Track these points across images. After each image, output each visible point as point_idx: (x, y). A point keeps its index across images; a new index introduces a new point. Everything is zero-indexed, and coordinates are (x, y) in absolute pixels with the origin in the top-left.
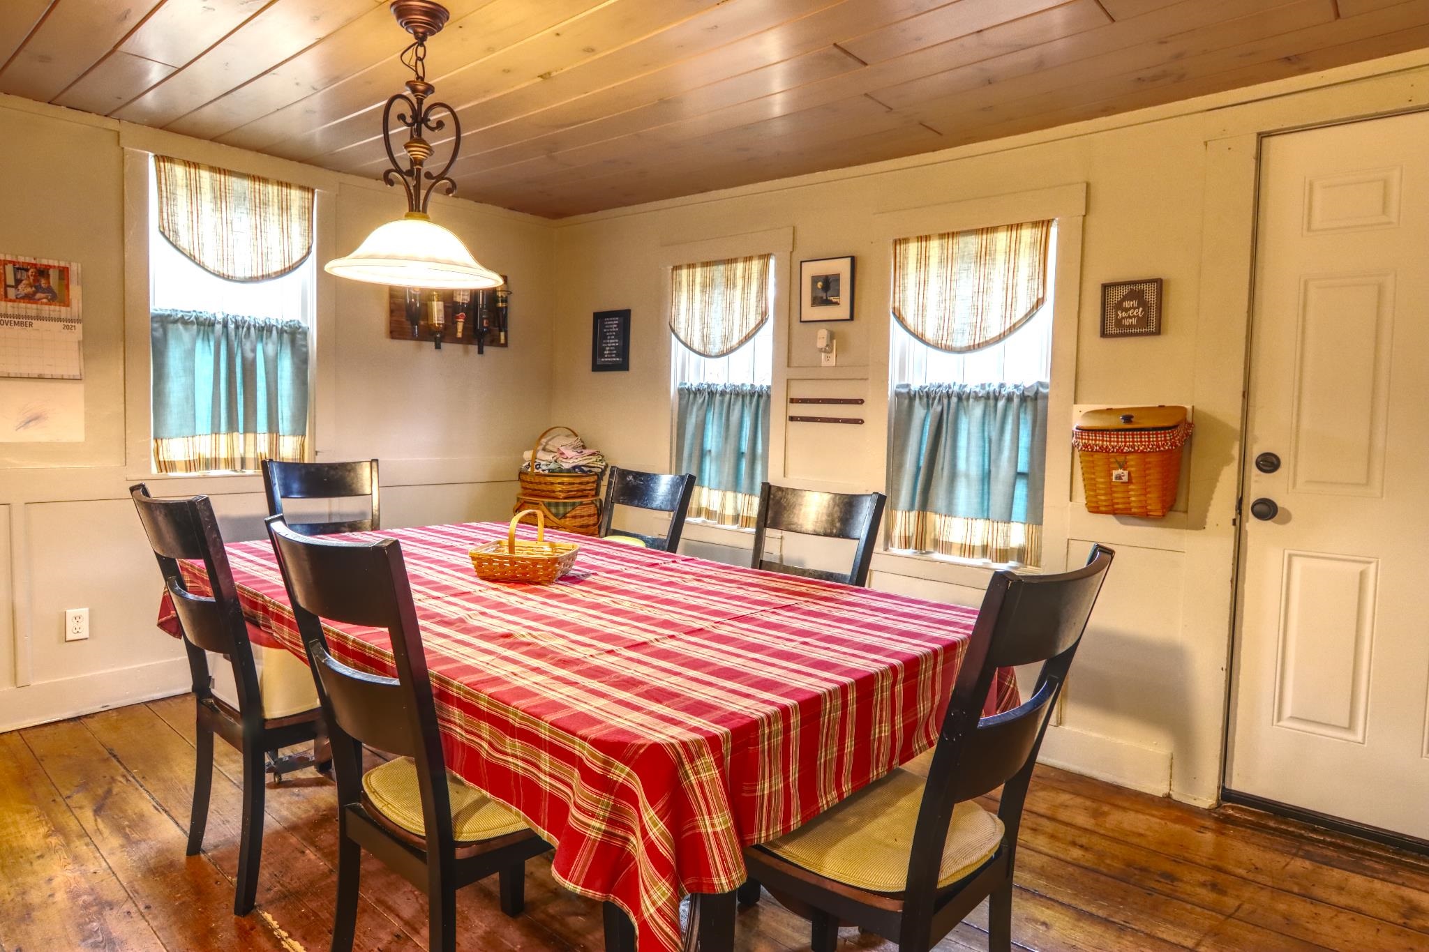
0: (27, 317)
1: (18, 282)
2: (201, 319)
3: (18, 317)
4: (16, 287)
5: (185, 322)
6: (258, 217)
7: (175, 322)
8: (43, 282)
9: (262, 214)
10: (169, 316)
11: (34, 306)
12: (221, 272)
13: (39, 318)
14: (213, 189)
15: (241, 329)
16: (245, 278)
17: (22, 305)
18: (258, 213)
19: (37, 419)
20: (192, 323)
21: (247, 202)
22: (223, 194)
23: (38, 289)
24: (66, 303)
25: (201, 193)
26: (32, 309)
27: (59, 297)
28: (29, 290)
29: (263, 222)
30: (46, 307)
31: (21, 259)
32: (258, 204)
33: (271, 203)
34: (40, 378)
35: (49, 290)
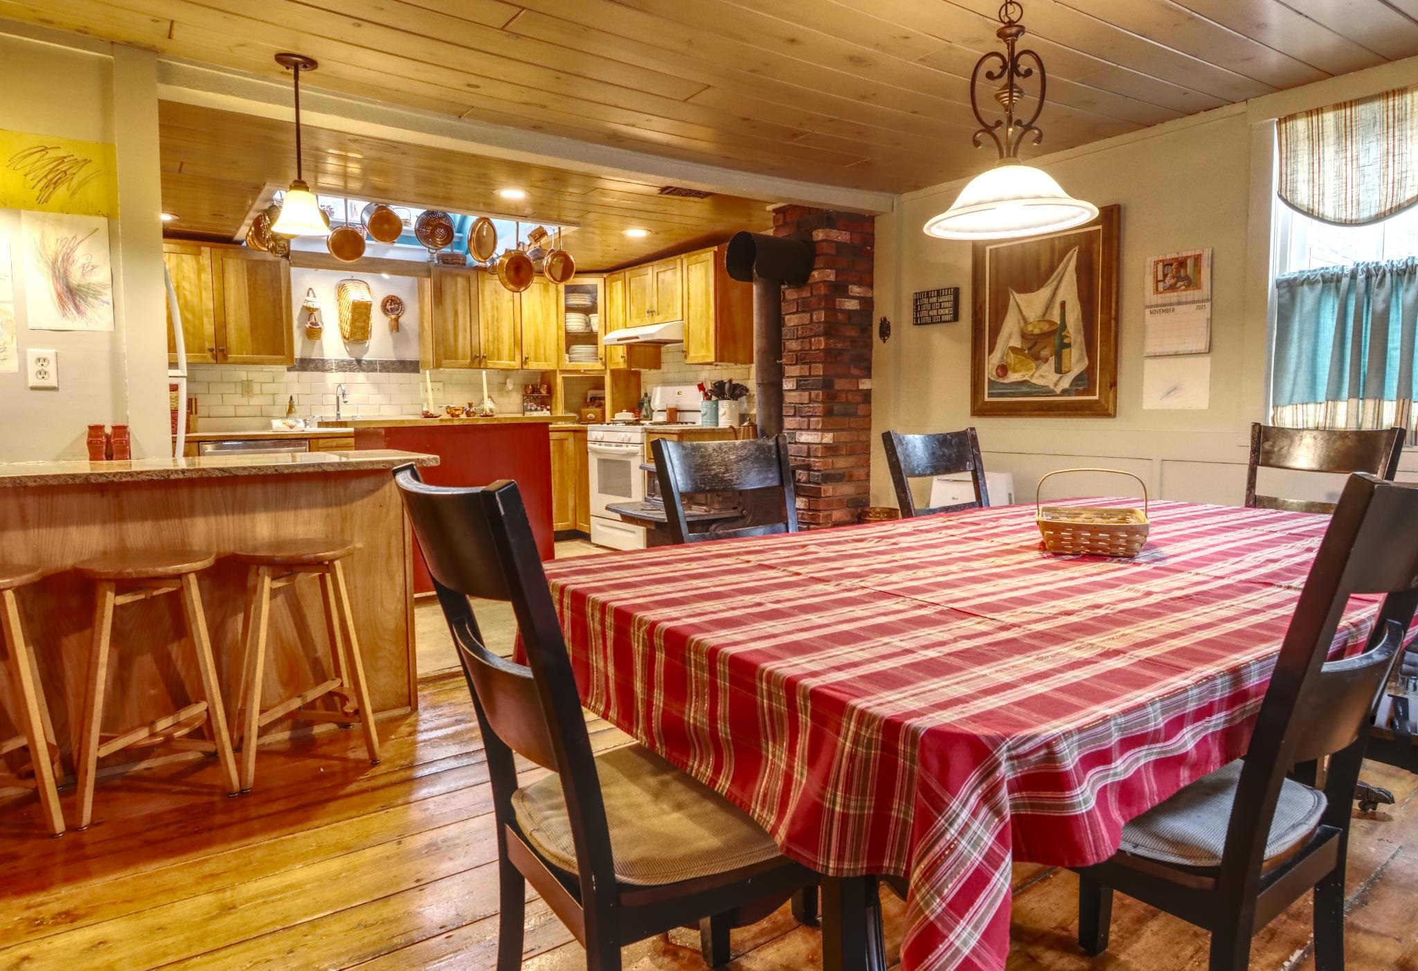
0: (1171, 304)
1: (1165, 276)
2: (1327, 276)
3: (1164, 305)
4: (1163, 281)
5: (1310, 282)
6: (1391, 139)
7: (1302, 284)
8: (1182, 273)
9: (1396, 134)
10: (1295, 279)
11: (1176, 294)
12: (1344, 218)
13: (1179, 303)
14: (1337, 128)
15: (1374, 279)
16: (1370, 217)
17: (1168, 295)
18: (1391, 134)
19: (1174, 389)
20: (1317, 281)
21: (1377, 128)
22: (1349, 129)
23: (1179, 278)
24: (1198, 286)
25: (1323, 139)
26: (1172, 297)
27: (1192, 283)
28: (1173, 281)
29: (1396, 143)
30: (1184, 293)
31: (1168, 257)
32: (1391, 124)
33: (1408, 116)
34: (1176, 355)
35: (1187, 278)
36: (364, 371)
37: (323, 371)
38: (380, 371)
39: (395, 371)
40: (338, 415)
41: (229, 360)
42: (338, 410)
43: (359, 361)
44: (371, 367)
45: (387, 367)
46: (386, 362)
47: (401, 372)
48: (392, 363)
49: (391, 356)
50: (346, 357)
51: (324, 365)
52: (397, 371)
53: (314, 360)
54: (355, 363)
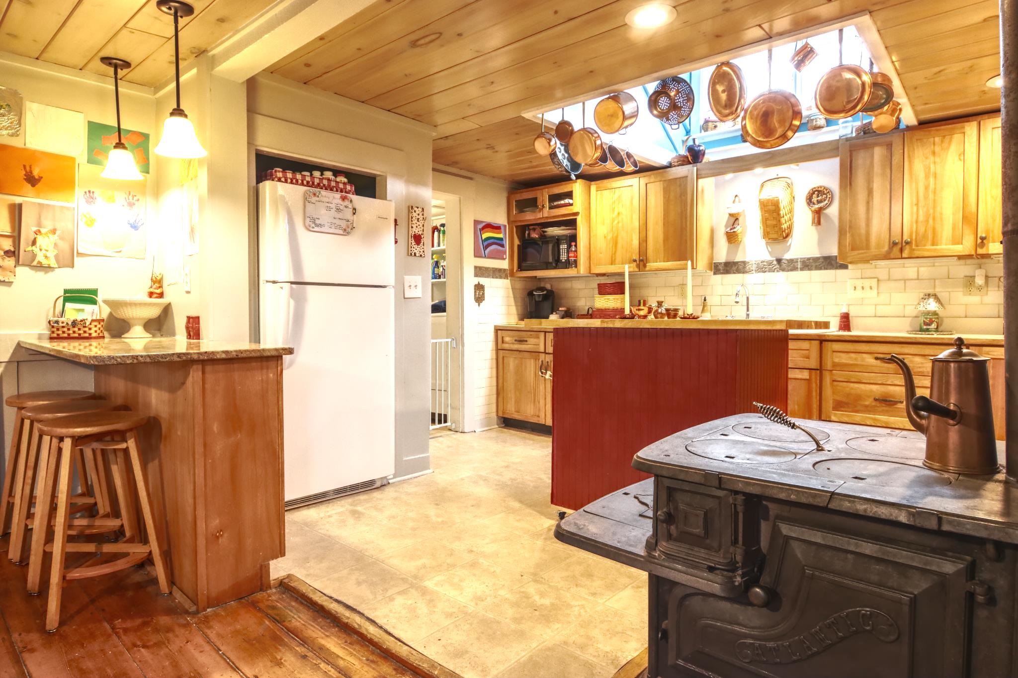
36: (783, 270)
37: (743, 273)
38: (802, 269)
39: (818, 268)
40: (748, 315)
41: (647, 269)
42: (748, 310)
43: (779, 261)
44: (791, 266)
45: (808, 264)
46: (809, 259)
47: (826, 269)
48: (816, 259)
49: (816, 253)
50: (769, 258)
51: (744, 268)
52: (820, 269)
53: (737, 263)
54: (775, 262)
